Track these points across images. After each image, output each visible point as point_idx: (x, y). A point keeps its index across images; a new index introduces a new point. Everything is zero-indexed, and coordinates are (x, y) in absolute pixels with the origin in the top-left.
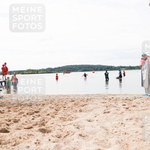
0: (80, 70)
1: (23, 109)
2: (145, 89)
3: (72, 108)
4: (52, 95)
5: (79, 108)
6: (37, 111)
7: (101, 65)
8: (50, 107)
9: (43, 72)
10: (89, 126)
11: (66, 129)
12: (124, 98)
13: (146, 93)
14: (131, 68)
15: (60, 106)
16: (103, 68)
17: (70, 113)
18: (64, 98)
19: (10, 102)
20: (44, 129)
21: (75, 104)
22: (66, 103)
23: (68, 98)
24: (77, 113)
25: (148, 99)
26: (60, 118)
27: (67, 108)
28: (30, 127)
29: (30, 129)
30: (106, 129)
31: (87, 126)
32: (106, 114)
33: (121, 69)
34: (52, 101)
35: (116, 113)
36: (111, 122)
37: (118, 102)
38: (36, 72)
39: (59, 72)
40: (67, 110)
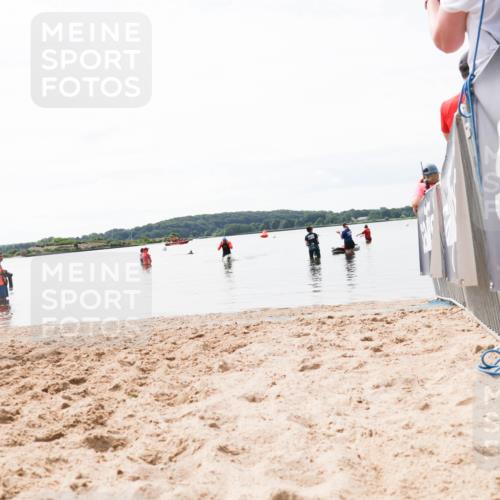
0: (218, 229)
1: (32, 372)
2: (435, 280)
3: (196, 360)
5: (219, 358)
6: (77, 377)
7: (287, 212)
8: (122, 363)
9: (97, 244)
10: (253, 417)
11: (175, 431)
12: (367, 317)
13: (438, 293)
14: (387, 215)
15: (156, 356)
16: (296, 220)
17: (188, 378)
18: (170, 326)
20: (102, 437)
22: (174, 343)
24: (213, 376)
25: (444, 313)
26: (157, 398)
27: (180, 362)
28: (54, 434)
29: (53, 442)
30: (309, 423)
31: (246, 417)
32: (306, 373)
33: (353, 219)
34: (130, 340)
35: (340, 368)
36: (324, 398)
37: (348, 329)
39: (151, 240)
40: (177, 366)
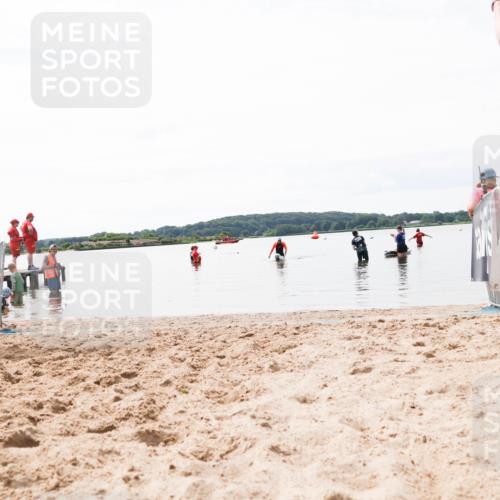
0: (269, 229)
1: (84, 365)
3: (246, 359)
4: (178, 319)
5: (269, 358)
6: (129, 371)
7: (339, 213)
9: (148, 240)
10: (304, 418)
11: (226, 429)
12: (419, 322)
13: (492, 300)
14: (440, 219)
15: (207, 354)
17: (239, 377)
18: (219, 325)
19: (41, 345)
20: (153, 431)
21: (256, 346)
22: (224, 342)
23: (233, 325)
24: (263, 376)
25: (498, 320)
26: (208, 395)
27: (230, 361)
28: (106, 426)
29: (105, 434)
30: (361, 426)
31: (297, 418)
32: (358, 376)
33: (405, 223)
34: (180, 336)
35: (391, 372)
36: (376, 402)
37: (399, 333)
38: (124, 242)
39: (202, 238)
40: (228, 365)
